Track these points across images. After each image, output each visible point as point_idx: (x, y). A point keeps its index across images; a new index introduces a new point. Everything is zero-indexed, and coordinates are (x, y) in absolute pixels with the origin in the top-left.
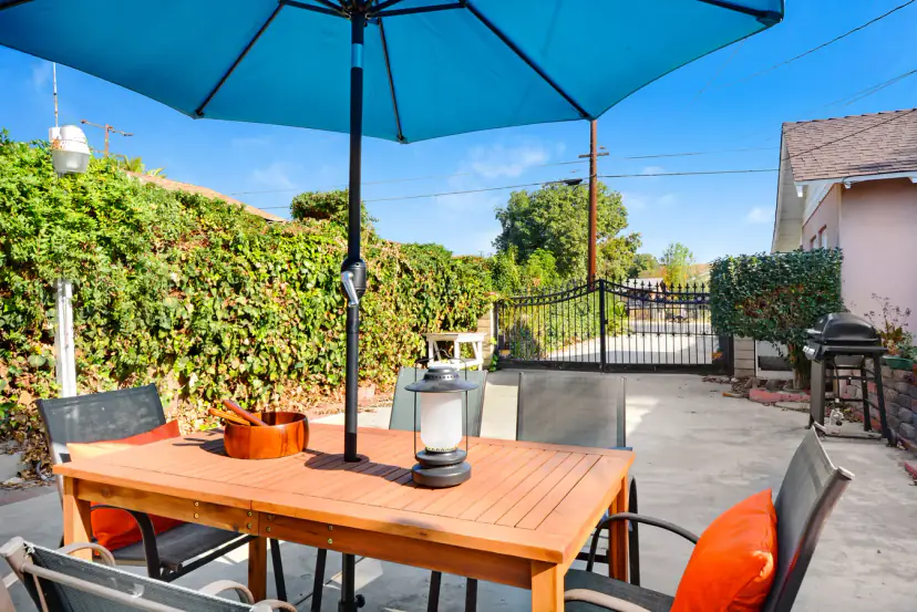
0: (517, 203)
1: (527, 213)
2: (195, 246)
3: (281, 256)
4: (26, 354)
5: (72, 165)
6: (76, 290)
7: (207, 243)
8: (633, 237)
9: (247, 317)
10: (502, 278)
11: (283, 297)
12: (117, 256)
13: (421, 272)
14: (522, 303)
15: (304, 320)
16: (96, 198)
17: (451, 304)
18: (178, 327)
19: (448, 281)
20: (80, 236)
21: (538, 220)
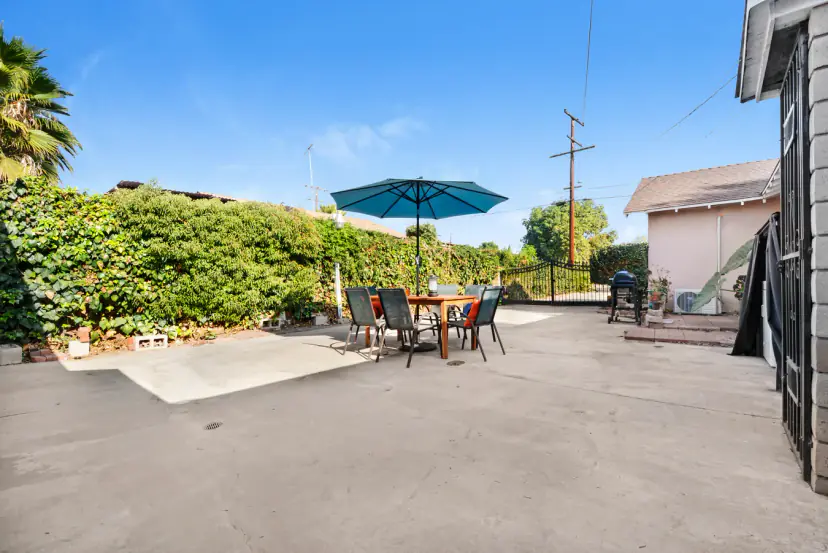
0: (535, 215)
1: (541, 221)
2: (372, 251)
3: (402, 253)
4: (328, 286)
5: (340, 226)
6: (341, 265)
7: (377, 249)
8: (612, 233)
9: (391, 276)
10: (504, 260)
11: (403, 269)
12: (351, 254)
13: (462, 258)
14: (516, 272)
15: (411, 277)
16: (346, 236)
17: (478, 272)
18: (369, 279)
19: (475, 262)
20: (342, 248)
21: (547, 225)
